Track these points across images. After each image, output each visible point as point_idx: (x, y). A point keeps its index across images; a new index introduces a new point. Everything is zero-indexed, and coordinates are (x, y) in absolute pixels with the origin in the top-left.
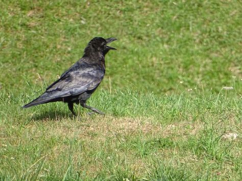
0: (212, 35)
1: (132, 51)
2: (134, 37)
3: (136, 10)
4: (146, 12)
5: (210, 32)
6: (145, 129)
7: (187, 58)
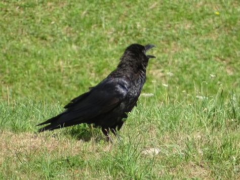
0: (129, 33)
1: (35, 54)
2: (37, 37)
3: (39, 5)
4: (51, 7)
5: (126, 29)
6: (50, 146)
7: (100, 61)
